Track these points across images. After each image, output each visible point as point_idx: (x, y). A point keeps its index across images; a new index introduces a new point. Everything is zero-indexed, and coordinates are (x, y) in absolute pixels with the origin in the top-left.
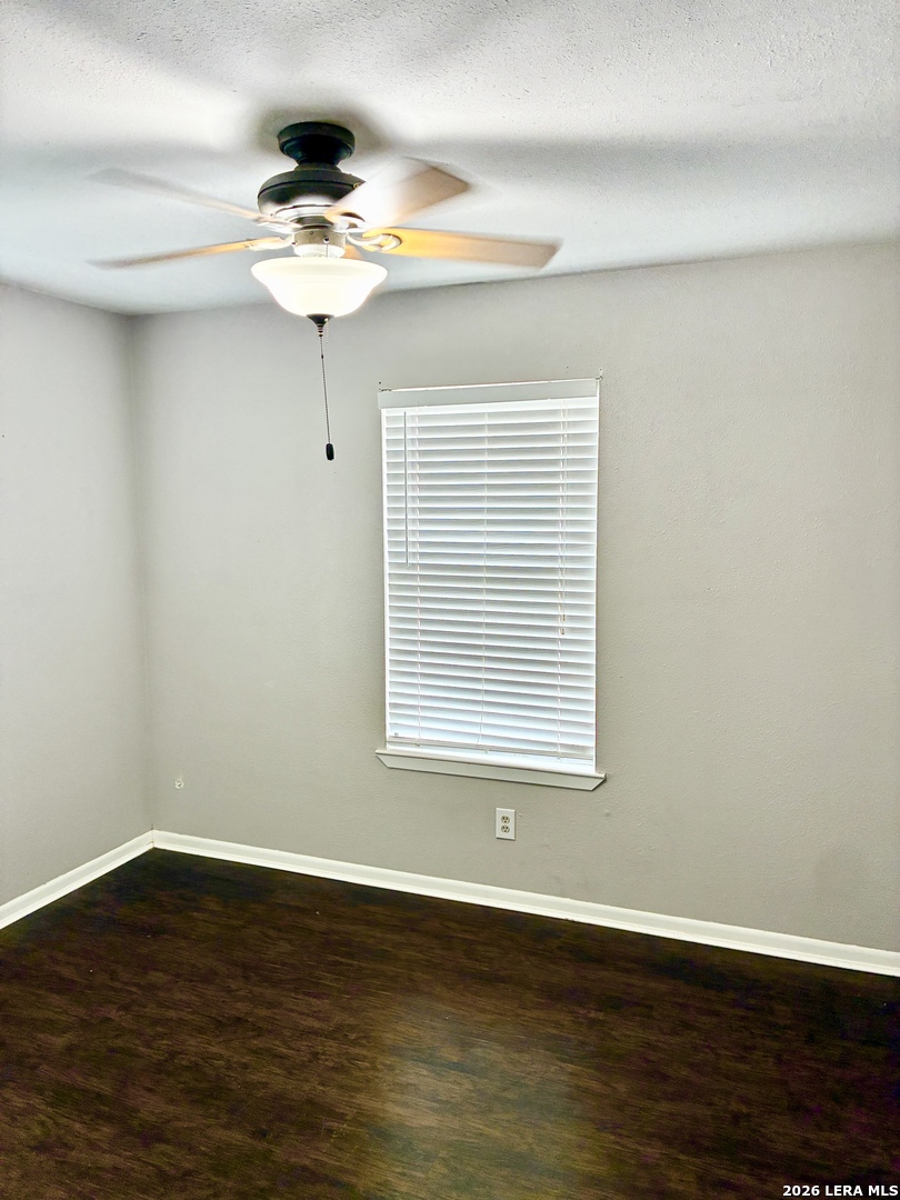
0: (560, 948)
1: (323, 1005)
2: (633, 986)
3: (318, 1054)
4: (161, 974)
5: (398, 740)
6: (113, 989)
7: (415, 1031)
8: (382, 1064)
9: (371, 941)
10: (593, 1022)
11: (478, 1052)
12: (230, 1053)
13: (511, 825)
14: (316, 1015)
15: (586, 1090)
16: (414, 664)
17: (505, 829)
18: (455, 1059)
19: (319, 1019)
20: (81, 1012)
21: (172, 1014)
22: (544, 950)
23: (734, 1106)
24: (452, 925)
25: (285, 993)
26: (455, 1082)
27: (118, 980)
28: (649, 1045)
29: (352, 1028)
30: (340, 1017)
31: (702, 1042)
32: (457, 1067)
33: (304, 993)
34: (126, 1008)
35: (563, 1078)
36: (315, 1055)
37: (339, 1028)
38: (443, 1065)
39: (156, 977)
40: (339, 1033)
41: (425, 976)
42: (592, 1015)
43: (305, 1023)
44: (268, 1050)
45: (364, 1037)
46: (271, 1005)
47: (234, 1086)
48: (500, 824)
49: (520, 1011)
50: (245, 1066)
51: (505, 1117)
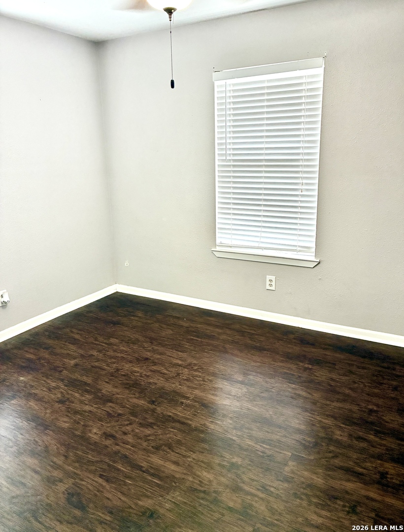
0: (294, 339)
1: (184, 355)
2: (327, 355)
3: (179, 374)
4: (115, 340)
5: (222, 245)
6: (95, 344)
7: (224, 367)
8: (208, 379)
9: (208, 331)
10: (306, 369)
11: (251, 377)
12: (142, 371)
13: (273, 283)
14: (180, 359)
15: (299, 395)
16: (229, 209)
17: (271, 285)
18: (240, 379)
19: (182, 361)
20: (82, 352)
21: (119, 355)
22: (287, 339)
23: (370, 407)
24: (244, 326)
25: (167, 349)
26: (239, 388)
27: (98, 341)
28: (332, 379)
29: (195, 365)
30: (190, 360)
31: (358, 380)
32: (242, 383)
33: (176, 350)
34: (100, 351)
35: (289, 390)
36: (178, 374)
37: (190, 364)
38: (235, 382)
39: (113, 340)
40: (189, 366)
41: (231, 346)
42: (306, 366)
43: (175, 361)
44: (159, 372)
45: (201, 368)
46: (161, 354)
47: (143, 383)
48: (268, 283)
49: (273, 363)
50: (148, 376)
51: (261, 403)
